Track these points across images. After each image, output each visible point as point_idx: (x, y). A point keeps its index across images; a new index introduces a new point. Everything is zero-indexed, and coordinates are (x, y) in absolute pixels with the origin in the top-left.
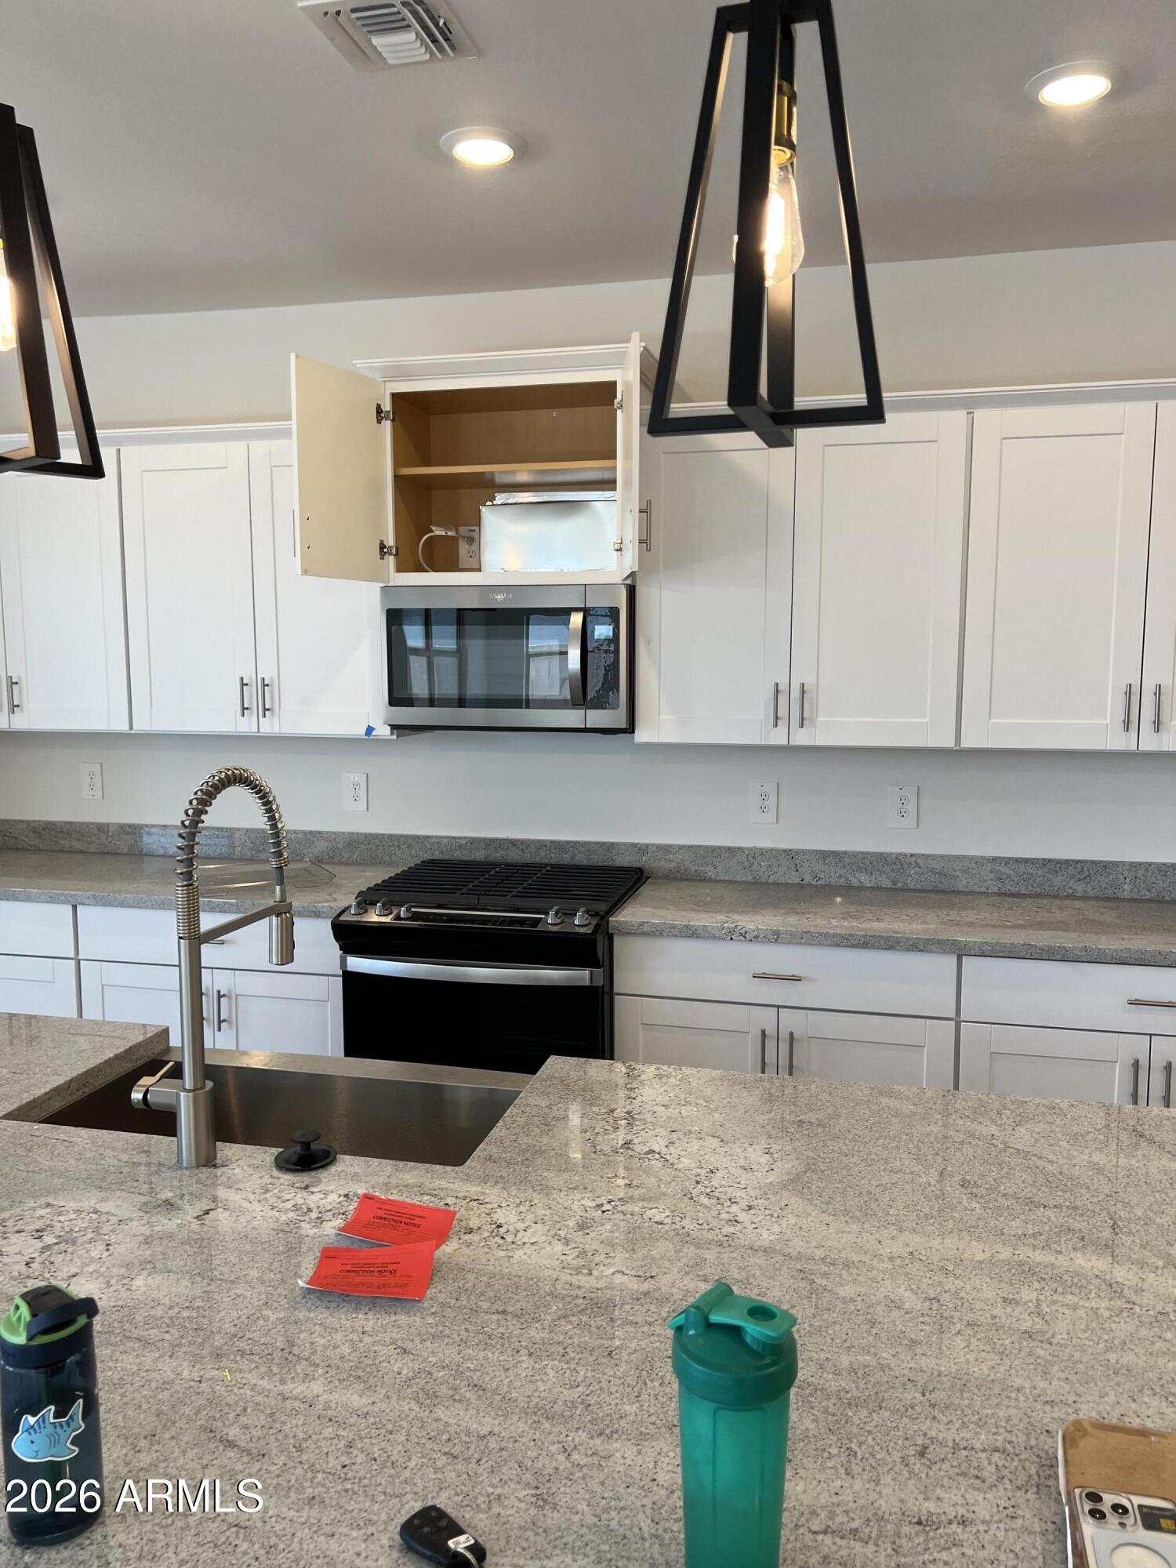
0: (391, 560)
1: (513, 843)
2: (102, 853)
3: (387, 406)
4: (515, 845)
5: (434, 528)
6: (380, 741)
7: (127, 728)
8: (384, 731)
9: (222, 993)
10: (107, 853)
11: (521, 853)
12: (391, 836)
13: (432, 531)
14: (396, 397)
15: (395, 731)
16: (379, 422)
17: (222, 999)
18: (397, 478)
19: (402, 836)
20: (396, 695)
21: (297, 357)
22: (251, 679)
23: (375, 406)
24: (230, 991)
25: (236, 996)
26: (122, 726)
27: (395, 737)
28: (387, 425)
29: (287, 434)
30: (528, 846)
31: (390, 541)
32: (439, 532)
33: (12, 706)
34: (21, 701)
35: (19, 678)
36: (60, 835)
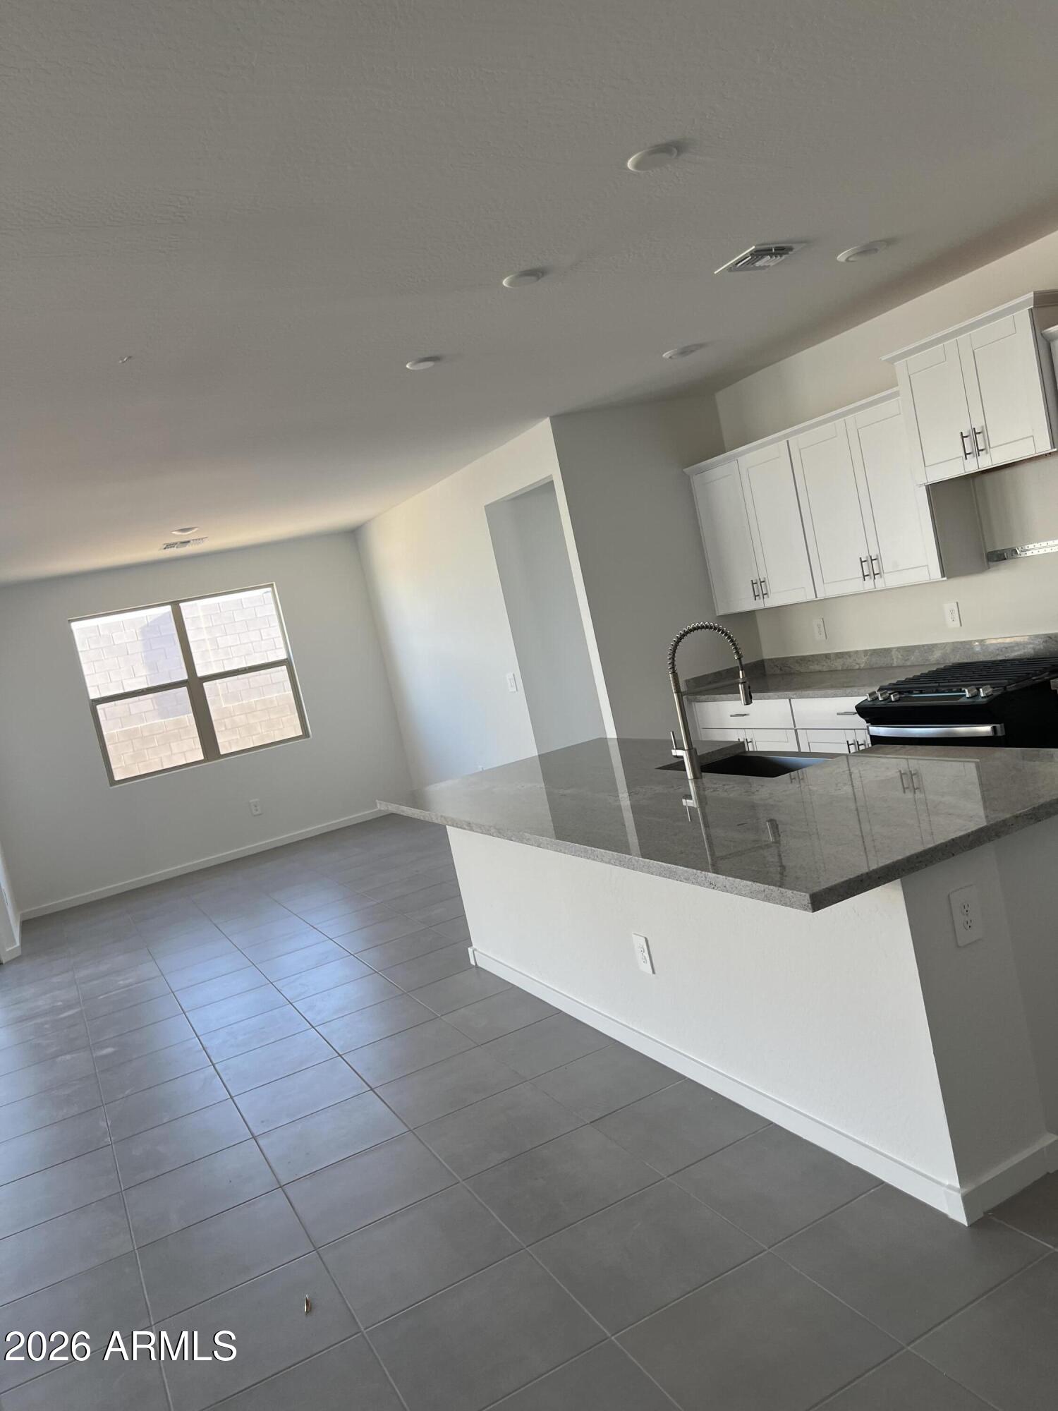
7: (815, 597)
22: (867, 557)
33: (763, 595)
34: (767, 590)
35: (765, 578)
36: (809, 663)
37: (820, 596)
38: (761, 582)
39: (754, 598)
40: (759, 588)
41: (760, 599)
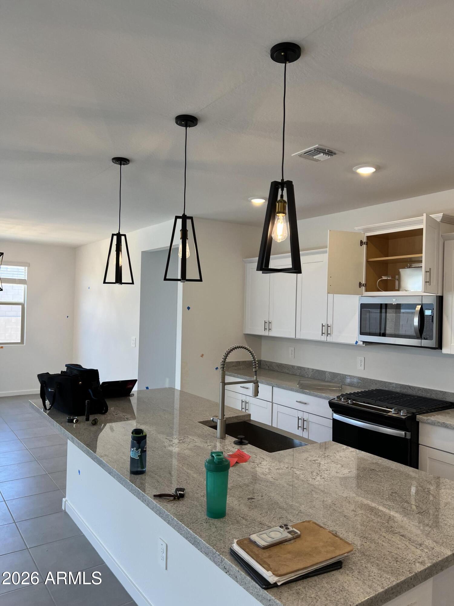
0: (363, 288)
1: (410, 387)
2: (292, 375)
3: (365, 240)
4: (410, 388)
5: (383, 277)
6: (359, 346)
7: (295, 337)
8: (360, 343)
9: (305, 420)
10: (294, 375)
11: (412, 391)
12: (370, 379)
13: (382, 278)
14: (368, 237)
15: (365, 343)
16: (361, 245)
17: (304, 422)
18: (368, 262)
19: (374, 380)
20: (362, 331)
21: (330, 231)
22: (325, 324)
23: (360, 241)
24: (307, 419)
25: (309, 421)
26: (293, 336)
27: (364, 345)
28: (365, 246)
29: (326, 252)
30: (415, 389)
31: (363, 282)
32: (384, 278)
33: (269, 329)
34: (271, 328)
35: (271, 321)
36: (283, 368)
37: (298, 337)
38: (269, 323)
39: (264, 330)
40: (268, 325)
41: (267, 330)
